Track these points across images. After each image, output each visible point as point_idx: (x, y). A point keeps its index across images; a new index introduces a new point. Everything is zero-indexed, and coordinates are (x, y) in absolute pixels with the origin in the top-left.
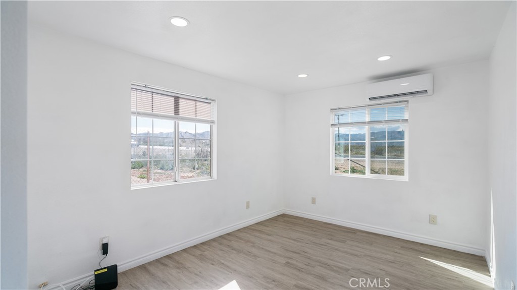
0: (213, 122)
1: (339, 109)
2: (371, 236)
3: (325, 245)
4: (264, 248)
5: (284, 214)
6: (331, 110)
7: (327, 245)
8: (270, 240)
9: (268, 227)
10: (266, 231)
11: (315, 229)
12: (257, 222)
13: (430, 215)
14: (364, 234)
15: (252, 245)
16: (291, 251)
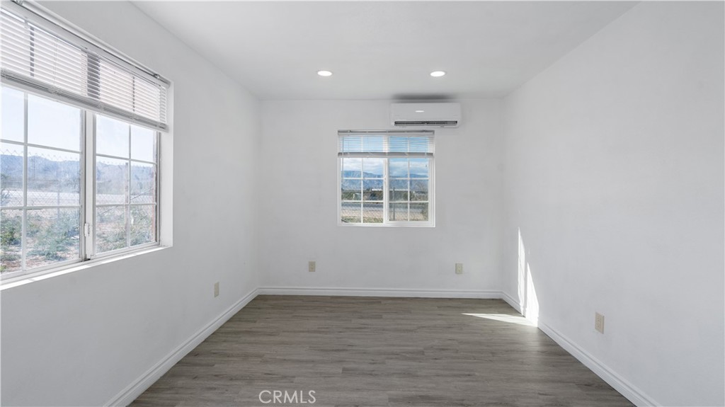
0: (163, 127)
1: (351, 132)
2: (399, 302)
3: (365, 328)
4: (286, 358)
5: (259, 296)
6: (339, 132)
7: (366, 326)
8: (282, 343)
9: (255, 322)
10: (260, 330)
11: (328, 309)
12: (229, 317)
13: (456, 264)
14: (390, 301)
15: (260, 359)
16: (333, 350)
